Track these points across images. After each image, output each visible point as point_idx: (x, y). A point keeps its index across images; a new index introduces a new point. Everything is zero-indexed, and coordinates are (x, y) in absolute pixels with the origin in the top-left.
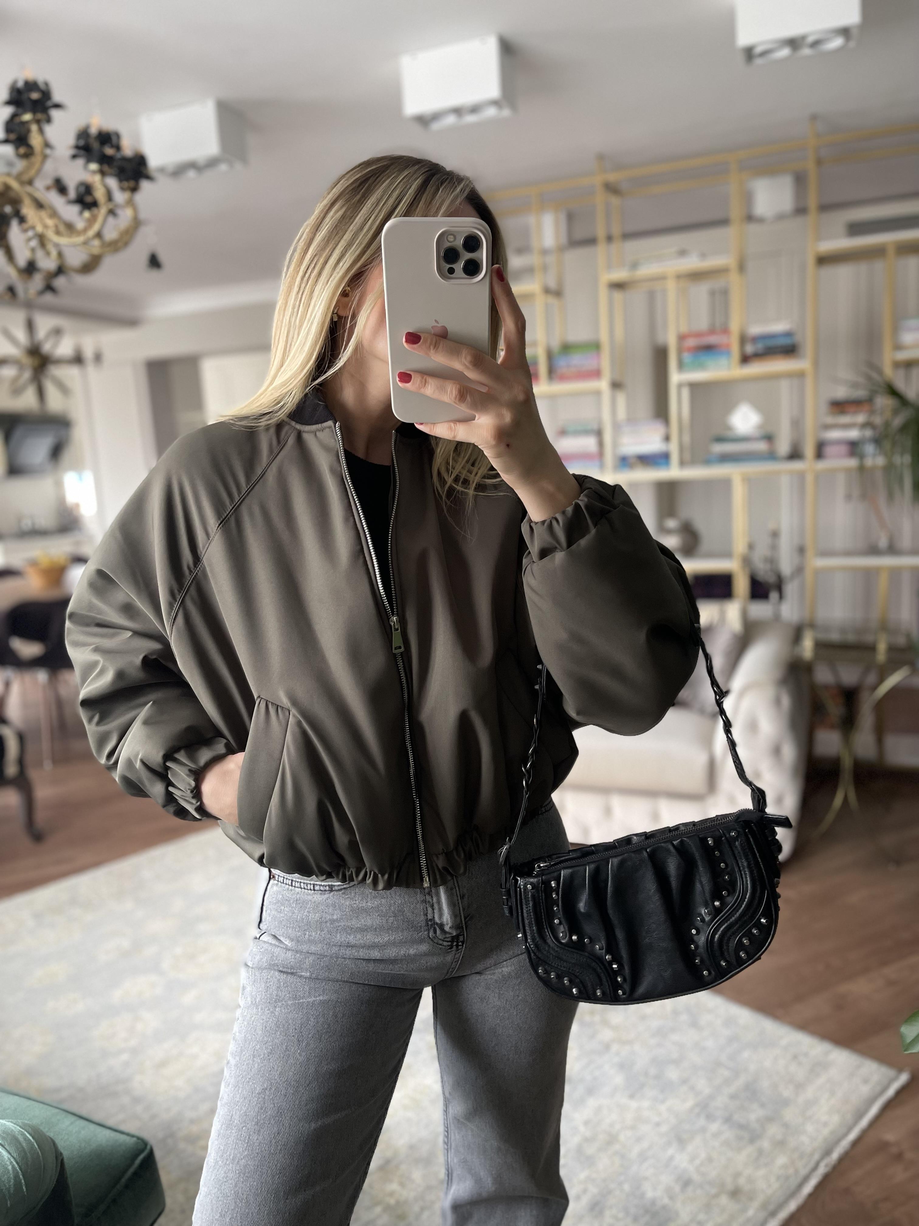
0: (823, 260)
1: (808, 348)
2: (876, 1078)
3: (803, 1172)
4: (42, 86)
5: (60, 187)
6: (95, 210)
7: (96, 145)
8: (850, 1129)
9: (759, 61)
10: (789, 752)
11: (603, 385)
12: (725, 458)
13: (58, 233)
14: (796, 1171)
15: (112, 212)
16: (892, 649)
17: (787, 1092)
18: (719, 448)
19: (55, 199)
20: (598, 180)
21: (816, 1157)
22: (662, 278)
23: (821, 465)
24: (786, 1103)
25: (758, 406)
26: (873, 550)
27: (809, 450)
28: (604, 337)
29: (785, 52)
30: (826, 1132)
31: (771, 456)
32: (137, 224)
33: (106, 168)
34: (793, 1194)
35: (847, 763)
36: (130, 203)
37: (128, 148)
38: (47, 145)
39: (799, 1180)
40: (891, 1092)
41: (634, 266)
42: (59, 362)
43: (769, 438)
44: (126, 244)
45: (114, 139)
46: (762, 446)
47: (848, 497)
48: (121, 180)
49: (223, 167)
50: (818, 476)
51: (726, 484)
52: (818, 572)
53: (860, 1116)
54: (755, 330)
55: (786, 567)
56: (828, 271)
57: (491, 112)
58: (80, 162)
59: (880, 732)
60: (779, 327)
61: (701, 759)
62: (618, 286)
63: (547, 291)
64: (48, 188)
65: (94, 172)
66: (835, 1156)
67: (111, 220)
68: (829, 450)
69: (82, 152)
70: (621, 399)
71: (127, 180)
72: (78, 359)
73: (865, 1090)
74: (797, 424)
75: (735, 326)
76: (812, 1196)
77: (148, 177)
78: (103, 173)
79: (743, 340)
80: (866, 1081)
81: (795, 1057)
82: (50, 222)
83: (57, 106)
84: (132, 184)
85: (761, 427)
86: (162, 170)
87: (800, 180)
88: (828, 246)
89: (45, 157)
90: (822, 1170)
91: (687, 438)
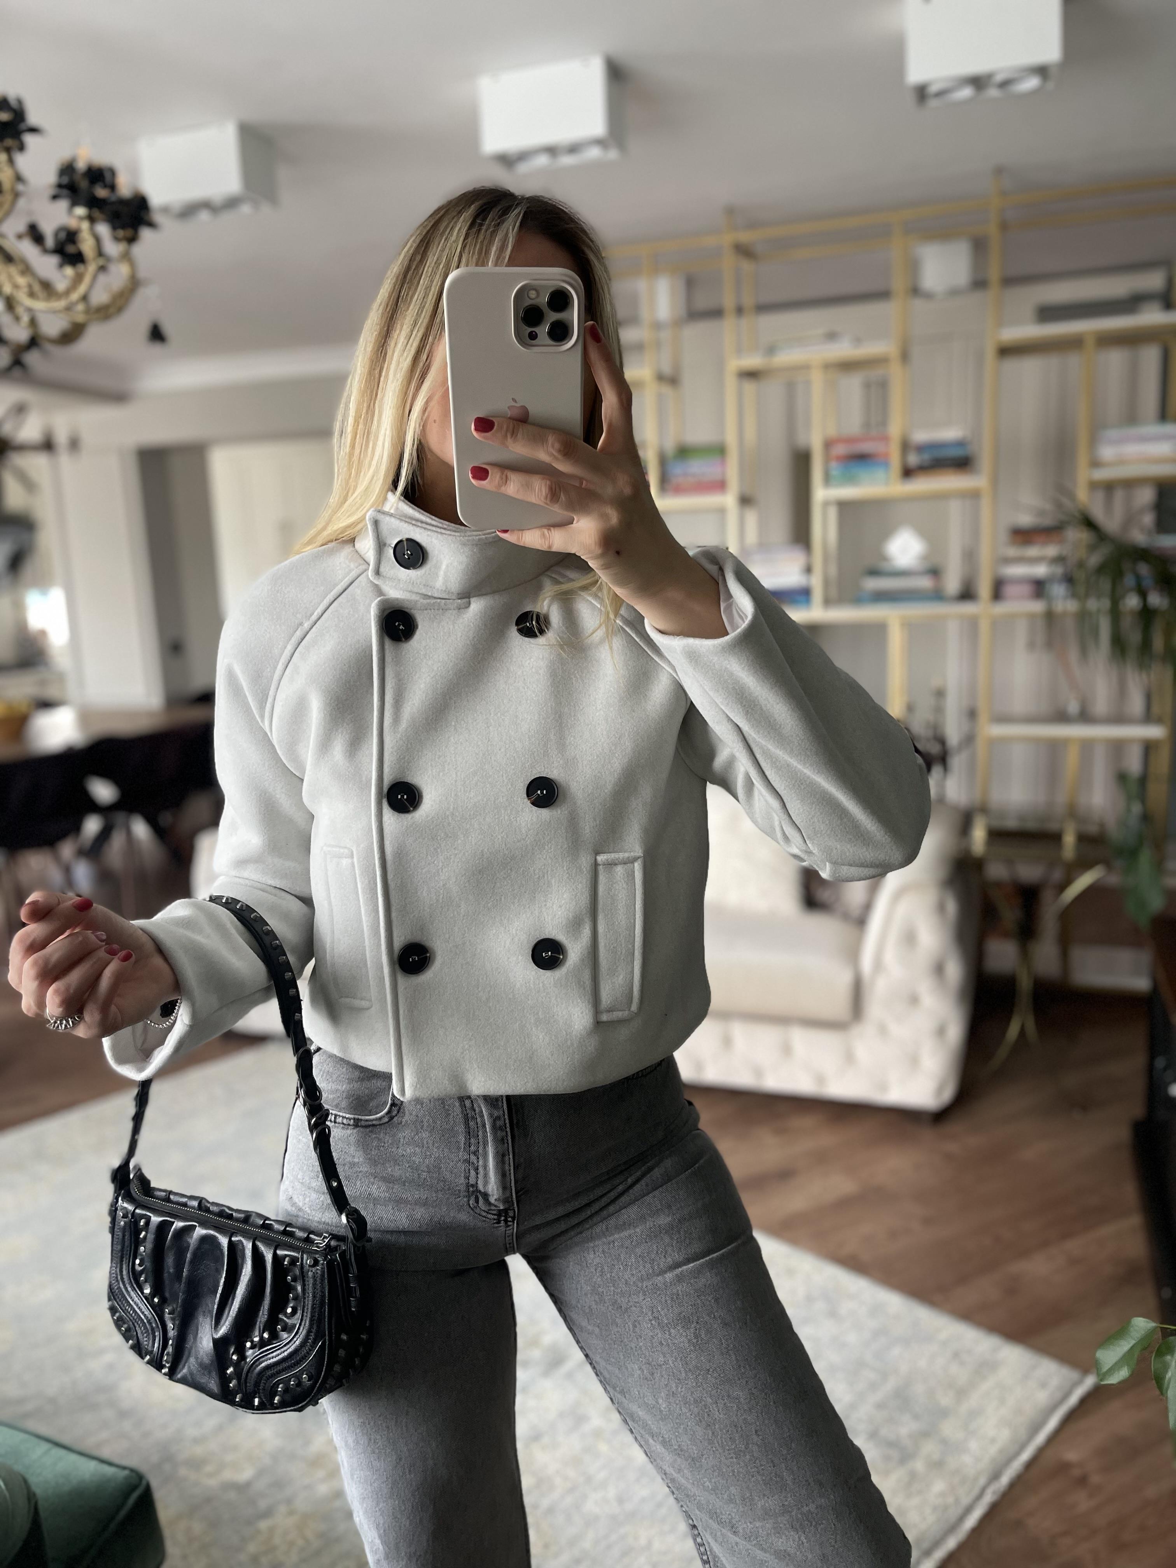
0: (1006, 351)
1: (985, 461)
2: (1055, 1382)
3: (966, 1500)
4: (13, 103)
5: (35, 234)
6: (81, 267)
7: (84, 184)
8: (1022, 1447)
9: (933, 103)
10: (955, 971)
11: (729, 500)
12: (882, 597)
13: (32, 295)
14: (957, 1501)
15: (102, 269)
16: (1083, 839)
17: (945, 1400)
18: (872, 584)
19: (27, 249)
20: (728, 239)
21: (982, 1481)
22: (805, 367)
23: (1001, 609)
24: (944, 1413)
25: (923, 532)
26: (1061, 717)
27: (984, 589)
28: (731, 439)
29: (966, 92)
30: (993, 1450)
31: (937, 595)
32: (134, 284)
33: (96, 213)
34: (952, 1529)
35: (1025, 984)
36: (126, 257)
37: (125, 187)
38: (19, 178)
39: (959, 1511)
40: (1074, 1399)
41: (771, 350)
42: (22, 448)
43: (935, 572)
44: (120, 310)
45: (108, 176)
46: (925, 583)
47: (1031, 645)
48: (114, 228)
49: (246, 209)
50: (996, 624)
51: (880, 630)
52: (994, 743)
53: (1035, 1429)
54: (921, 436)
55: (953, 733)
56: (1012, 365)
57: (594, 153)
58: (63, 205)
59: (1065, 942)
60: (950, 433)
61: (843, 979)
62: (751, 375)
63: (661, 378)
64: (20, 237)
65: (81, 218)
66: (1005, 1480)
67: (102, 278)
68: (1010, 590)
69: (65, 192)
70: (752, 518)
71: (123, 227)
72: (48, 445)
73: (1042, 1397)
74: (970, 556)
75: (895, 430)
76: (976, 1531)
77: (151, 225)
78: (91, 219)
79: (906, 446)
80: (1043, 1385)
81: (956, 1355)
82: (22, 281)
83: (33, 130)
84: (129, 232)
85: (925, 558)
86: (166, 210)
87: (979, 246)
88: (1012, 334)
89: (16, 195)
90: (989, 1498)
91: (833, 570)
